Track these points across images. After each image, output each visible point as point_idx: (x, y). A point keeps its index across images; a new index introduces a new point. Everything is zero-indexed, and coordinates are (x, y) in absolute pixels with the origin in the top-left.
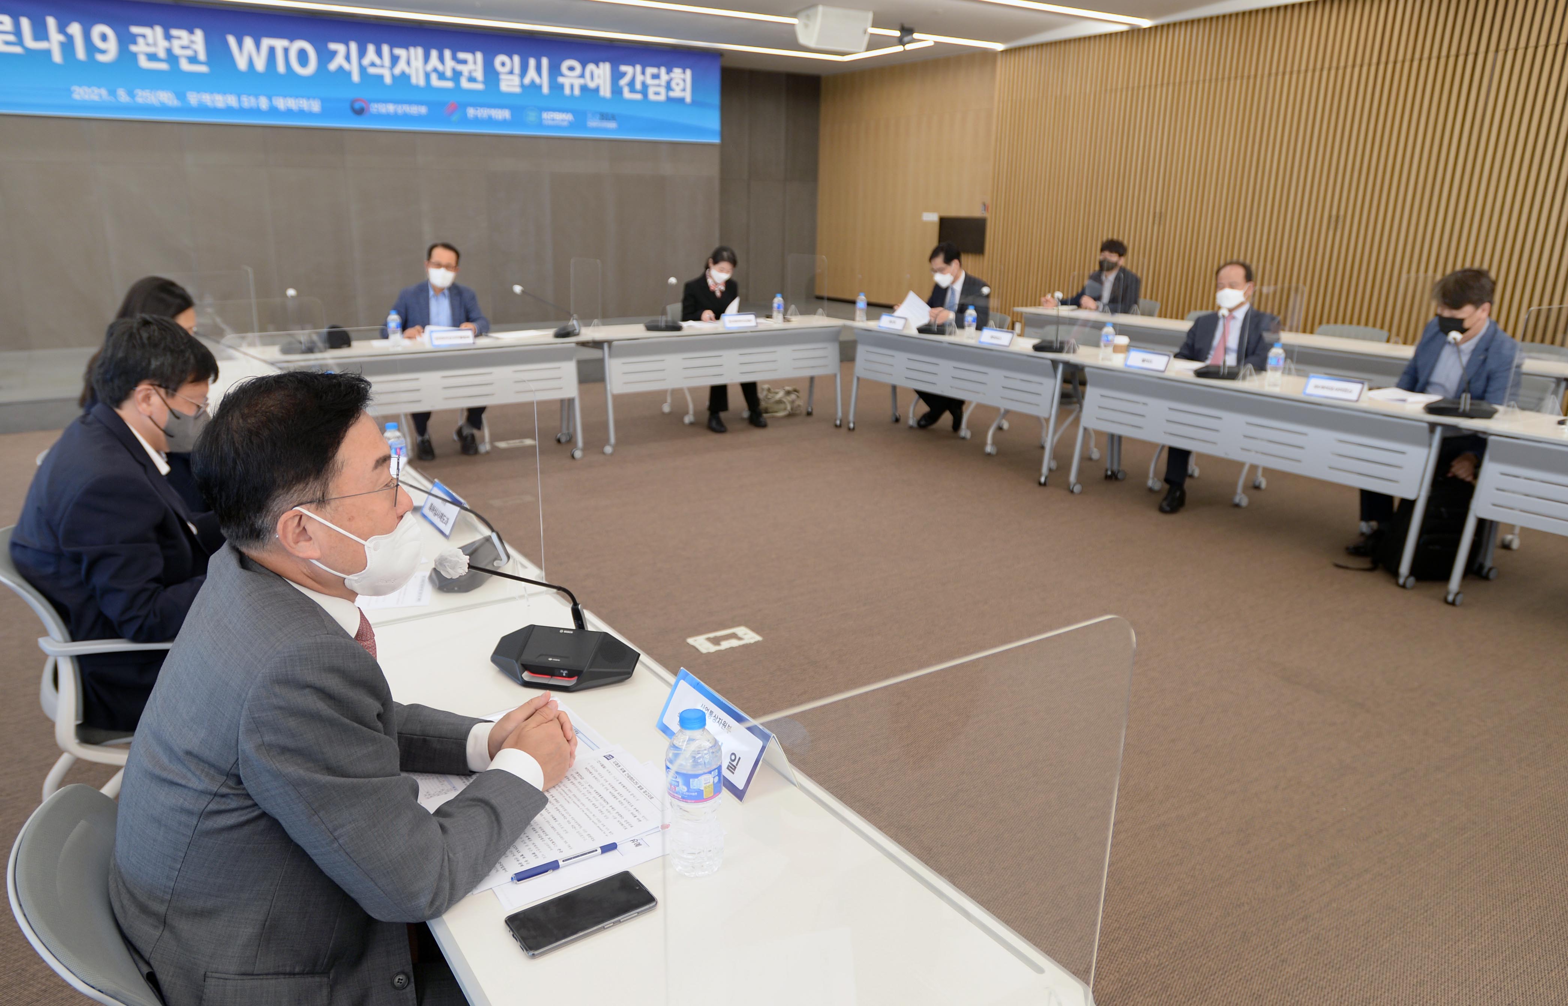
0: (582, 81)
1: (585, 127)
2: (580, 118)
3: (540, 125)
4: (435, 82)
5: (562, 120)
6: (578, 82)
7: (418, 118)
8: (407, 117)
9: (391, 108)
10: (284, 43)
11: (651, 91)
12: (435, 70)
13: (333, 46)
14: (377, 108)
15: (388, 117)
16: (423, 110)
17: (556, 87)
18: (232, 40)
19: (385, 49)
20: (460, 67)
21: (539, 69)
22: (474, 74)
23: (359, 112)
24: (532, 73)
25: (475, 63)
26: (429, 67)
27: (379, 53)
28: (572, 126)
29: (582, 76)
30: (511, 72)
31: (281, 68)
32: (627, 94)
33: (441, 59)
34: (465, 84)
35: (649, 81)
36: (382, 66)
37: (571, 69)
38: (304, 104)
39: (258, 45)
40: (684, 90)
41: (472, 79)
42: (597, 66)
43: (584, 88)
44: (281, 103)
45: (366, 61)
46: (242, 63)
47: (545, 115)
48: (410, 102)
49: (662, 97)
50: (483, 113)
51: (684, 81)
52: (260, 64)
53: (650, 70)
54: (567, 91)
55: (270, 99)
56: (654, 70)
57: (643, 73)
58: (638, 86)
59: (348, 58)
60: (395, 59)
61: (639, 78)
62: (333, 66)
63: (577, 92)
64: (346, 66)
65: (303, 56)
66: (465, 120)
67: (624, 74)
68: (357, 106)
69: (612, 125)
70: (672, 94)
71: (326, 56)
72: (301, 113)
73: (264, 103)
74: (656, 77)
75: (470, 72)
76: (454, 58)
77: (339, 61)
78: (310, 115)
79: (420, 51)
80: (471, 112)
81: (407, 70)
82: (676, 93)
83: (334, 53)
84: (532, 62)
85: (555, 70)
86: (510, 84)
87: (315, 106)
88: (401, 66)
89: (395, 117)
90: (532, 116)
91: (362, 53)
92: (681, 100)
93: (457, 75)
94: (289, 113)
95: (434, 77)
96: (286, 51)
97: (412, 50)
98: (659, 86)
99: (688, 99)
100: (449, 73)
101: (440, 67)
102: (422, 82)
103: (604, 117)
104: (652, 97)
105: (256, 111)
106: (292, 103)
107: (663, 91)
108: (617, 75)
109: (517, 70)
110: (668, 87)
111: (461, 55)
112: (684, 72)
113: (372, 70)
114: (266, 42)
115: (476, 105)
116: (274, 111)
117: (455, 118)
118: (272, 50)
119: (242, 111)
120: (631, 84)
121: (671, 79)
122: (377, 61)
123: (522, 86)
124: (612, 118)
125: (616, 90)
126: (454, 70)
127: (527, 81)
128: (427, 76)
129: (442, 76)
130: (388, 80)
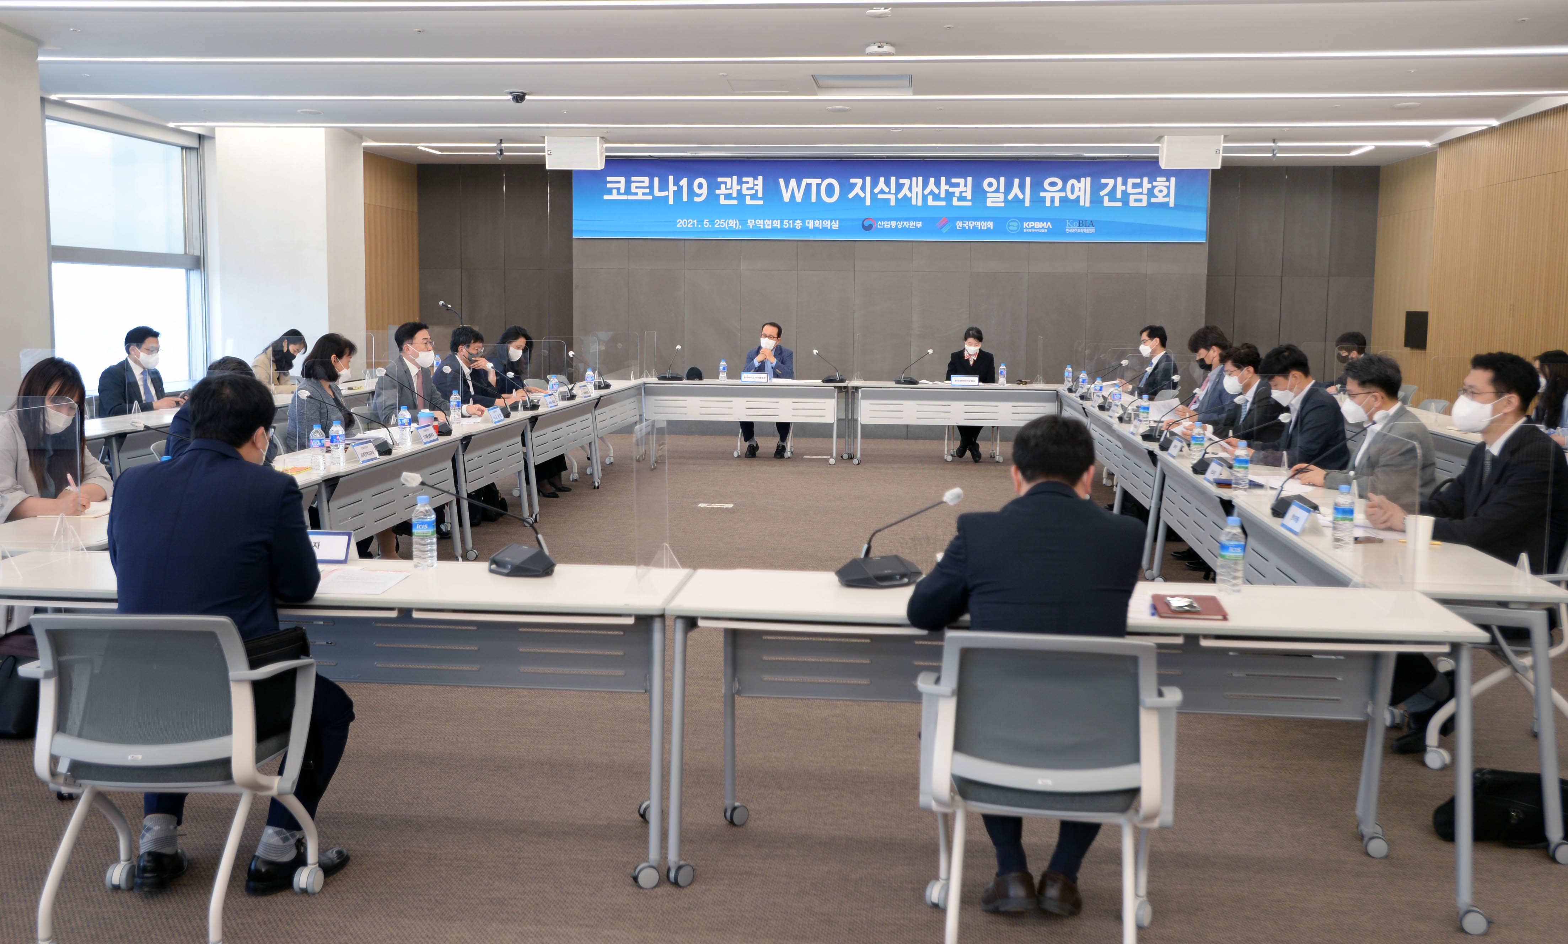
0: (1063, 194)
1: (1064, 233)
2: (1059, 225)
3: (1021, 232)
4: (930, 202)
5: (1043, 228)
6: (1057, 196)
7: (915, 231)
8: (905, 230)
9: (893, 224)
10: (819, 181)
11: (1132, 198)
12: (932, 193)
13: (852, 181)
14: (880, 224)
15: (890, 231)
16: (919, 224)
17: (1037, 200)
18: (781, 181)
19: (893, 179)
20: (952, 190)
21: (1022, 187)
22: (964, 194)
23: (868, 228)
24: (1016, 190)
25: (966, 185)
26: (926, 192)
27: (888, 183)
28: (1050, 232)
29: (1063, 189)
30: (997, 191)
31: (814, 199)
32: (1106, 203)
33: (938, 184)
34: (955, 202)
35: (1130, 190)
36: (889, 193)
37: (1053, 184)
38: (827, 224)
39: (799, 185)
40: (1168, 195)
41: (962, 198)
42: (1079, 181)
43: (1064, 200)
44: (810, 224)
45: (876, 191)
46: (786, 197)
47: (1025, 225)
48: (909, 219)
49: (1144, 204)
50: (970, 225)
51: (1168, 187)
52: (799, 198)
53: (1130, 181)
54: (1048, 204)
55: (803, 222)
56: (1138, 181)
57: (1124, 183)
58: (1119, 195)
59: (863, 188)
60: (899, 187)
61: (1120, 188)
62: (851, 196)
63: (1057, 204)
64: (862, 195)
65: (830, 189)
66: (953, 231)
67: (1107, 185)
68: (866, 224)
69: (1091, 230)
70: (1153, 200)
71: (847, 188)
72: (825, 230)
73: (798, 224)
74: (1135, 186)
75: (961, 193)
76: (948, 183)
77: (857, 190)
78: (831, 231)
79: (920, 179)
80: (959, 224)
81: (909, 195)
82: (1160, 199)
83: (855, 184)
84: (1017, 181)
85: (1037, 186)
86: (995, 200)
87: (836, 226)
88: (905, 191)
89: (896, 231)
90: (1013, 226)
91: (874, 184)
92: (1166, 205)
93: (949, 195)
94: (816, 230)
95: (930, 198)
96: (818, 186)
97: (914, 179)
98: (1141, 193)
99: (1172, 204)
100: (943, 195)
101: (936, 191)
102: (920, 204)
103: (1082, 223)
104: (1132, 203)
105: (793, 230)
106: (818, 224)
107: (1145, 198)
108: (1096, 188)
109: (1002, 189)
110: (1151, 193)
111: (954, 180)
112: (1168, 180)
113: (880, 196)
114: (805, 181)
115: (962, 219)
116: (805, 229)
117: (945, 230)
118: (809, 186)
119: (782, 230)
120: (1112, 195)
121: (1154, 187)
122: (886, 190)
123: (1006, 201)
124: (1092, 224)
125: (1096, 200)
126: (947, 191)
127: (1010, 197)
128: (925, 198)
129: (936, 197)
130: (893, 203)
